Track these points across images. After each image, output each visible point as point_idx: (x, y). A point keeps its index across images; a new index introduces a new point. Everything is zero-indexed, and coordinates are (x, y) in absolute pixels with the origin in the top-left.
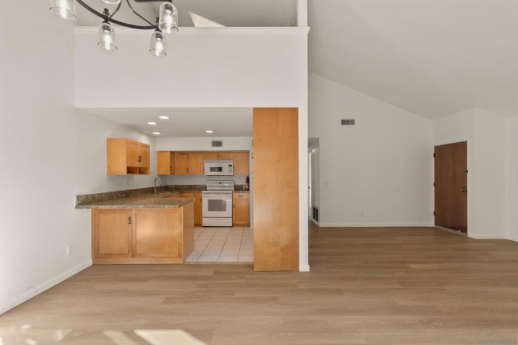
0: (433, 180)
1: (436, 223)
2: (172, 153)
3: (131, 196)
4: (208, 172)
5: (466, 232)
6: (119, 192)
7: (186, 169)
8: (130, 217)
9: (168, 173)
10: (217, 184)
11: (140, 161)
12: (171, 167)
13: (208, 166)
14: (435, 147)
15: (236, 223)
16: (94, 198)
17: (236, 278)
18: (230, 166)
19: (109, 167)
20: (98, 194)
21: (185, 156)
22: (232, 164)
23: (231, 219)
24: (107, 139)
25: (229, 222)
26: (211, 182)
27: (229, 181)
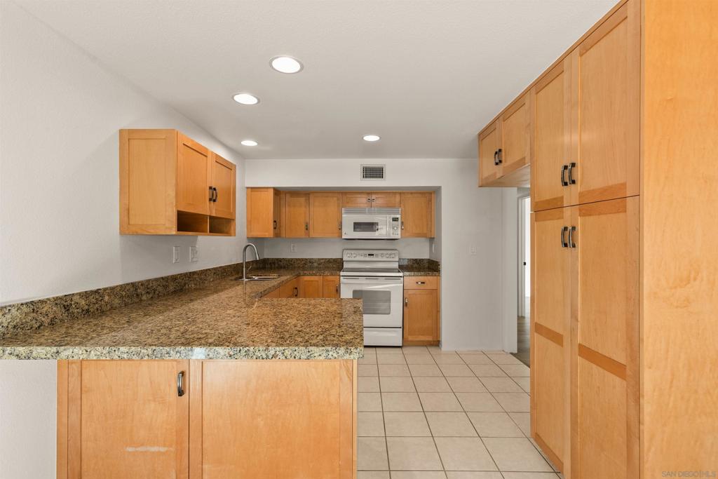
2: (277, 192)
3: (190, 290)
4: (348, 232)
6: (156, 280)
7: (304, 226)
8: (183, 373)
9: (269, 233)
10: (365, 255)
11: (213, 200)
12: (275, 221)
13: (349, 219)
15: (410, 338)
16: (67, 308)
18: (395, 220)
19: (126, 212)
20: (86, 295)
21: (302, 200)
22: (398, 216)
23: (401, 329)
24: (121, 131)
25: (395, 337)
26: (353, 252)
27: (389, 252)
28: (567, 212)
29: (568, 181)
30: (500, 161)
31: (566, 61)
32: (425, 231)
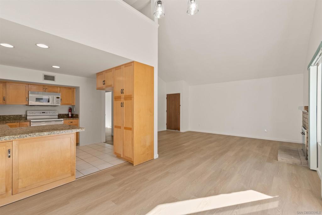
0: (166, 109)
1: (167, 129)
5: (180, 130)
7: (2, 99)
14: (167, 95)
17: (131, 173)
18: (58, 98)
22: (60, 96)
26: (33, 111)
27: (53, 111)
28: (122, 99)
29: (122, 93)
30: (105, 84)
31: (122, 67)
32: (71, 103)
